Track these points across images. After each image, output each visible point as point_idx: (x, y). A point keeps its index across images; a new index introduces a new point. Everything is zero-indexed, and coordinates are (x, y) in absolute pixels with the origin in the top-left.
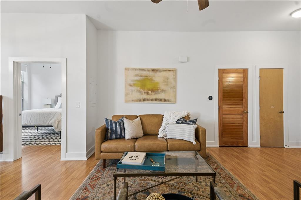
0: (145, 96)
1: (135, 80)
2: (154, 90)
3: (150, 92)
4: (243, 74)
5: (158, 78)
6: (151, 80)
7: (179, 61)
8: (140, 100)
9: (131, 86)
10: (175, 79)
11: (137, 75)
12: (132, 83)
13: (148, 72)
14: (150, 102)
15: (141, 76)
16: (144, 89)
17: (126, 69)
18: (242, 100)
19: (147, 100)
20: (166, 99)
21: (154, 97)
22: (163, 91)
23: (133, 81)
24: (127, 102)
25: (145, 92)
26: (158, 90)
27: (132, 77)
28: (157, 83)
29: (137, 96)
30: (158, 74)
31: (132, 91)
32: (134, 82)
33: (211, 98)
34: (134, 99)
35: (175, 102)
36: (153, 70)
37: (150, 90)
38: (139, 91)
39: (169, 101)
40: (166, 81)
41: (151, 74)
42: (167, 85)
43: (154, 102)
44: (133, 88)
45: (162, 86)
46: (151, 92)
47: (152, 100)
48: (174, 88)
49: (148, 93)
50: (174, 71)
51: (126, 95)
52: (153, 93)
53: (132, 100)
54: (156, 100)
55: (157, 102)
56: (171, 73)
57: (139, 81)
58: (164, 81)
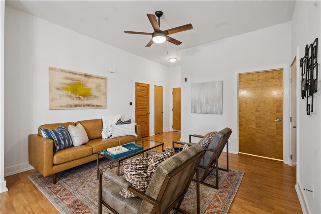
0: (77, 102)
1: (65, 84)
2: (87, 95)
3: (82, 98)
4: (147, 87)
5: (91, 84)
6: (83, 85)
7: (110, 71)
8: (71, 106)
9: (58, 89)
10: (106, 87)
11: (66, 78)
12: (60, 86)
13: (80, 77)
14: (82, 107)
15: (72, 79)
16: (76, 94)
17: (51, 69)
18: (147, 105)
19: (79, 106)
20: (99, 105)
21: (86, 102)
22: (95, 97)
23: (61, 84)
24: (51, 109)
25: (76, 98)
26: (91, 95)
27: (60, 79)
28: (90, 89)
29: (67, 101)
30: (91, 80)
31: (61, 96)
32: (64, 86)
33: (131, 104)
34: (64, 104)
35: (105, 108)
36: (86, 75)
37: (82, 95)
38: (70, 96)
39: (101, 106)
40: (98, 87)
41: (84, 79)
42: (99, 91)
43: (87, 107)
44: (61, 92)
45: (94, 92)
46: (84, 98)
47: (84, 106)
48: (105, 94)
49: (80, 98)
50: (105, 79)
51: (52, 100)
52: (85, 99)
53: (61, 106)
54: (88, 105)
55: (89, 107)
56: (103, 81)
57: (70, 85)
58: (97, 88)
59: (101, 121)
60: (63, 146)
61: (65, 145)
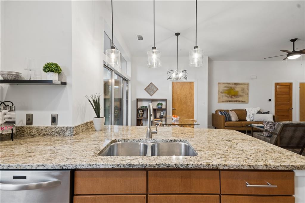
0: (230, 99)
1: (225, 90)
2: (236, 95)
3: (233, 97)
4: (289, 86)
5: (238, 89)
6: (234, 89)
7: (251, 78)
8: (227, 101)
9: (222, 93)
10: (248, 89)
11: (226, 87)
12: (223, 91)
13: (232, 85)
14: (233, 102)
15: (228, 87)
16: (230, 95)
17: (219, 83)
18: (289, 102)
19: (232, 101)
20: (243, 101)
21: (235, 99)
22: (241, 96)
23: (223, 90)
24: (219, 102)
25: (230, 97)
26: (238, 95)
27: (223, 88)
28: (238, 91)
29: (225, 99)
30: (238, 86)
31: (223, 96)
32: (224, 91)
33: (270, 100)
34: (224, 101)
35: (248, 103)
36: (235, 84)
37: (233, 96)
38: (227, 96)
39: (244, 102)
40: (243, 90)
41: (234, 86)
42: (243, 92)
43: (236, 102)
44: (223, 94)
45: (240, 93)
46: (234, 96)
47: (234, 101)
48: (248, 94)
49: (232, 97)
50: (248, 84)
51: (219, 98)
52: (235, 97)
53: (223, 102)
54: (237, 101)
55: (237, 102)
56: (246, 85)
58: (242, 90)
59: (245, 111)
60: (227, 120)
61: (228, 120)
